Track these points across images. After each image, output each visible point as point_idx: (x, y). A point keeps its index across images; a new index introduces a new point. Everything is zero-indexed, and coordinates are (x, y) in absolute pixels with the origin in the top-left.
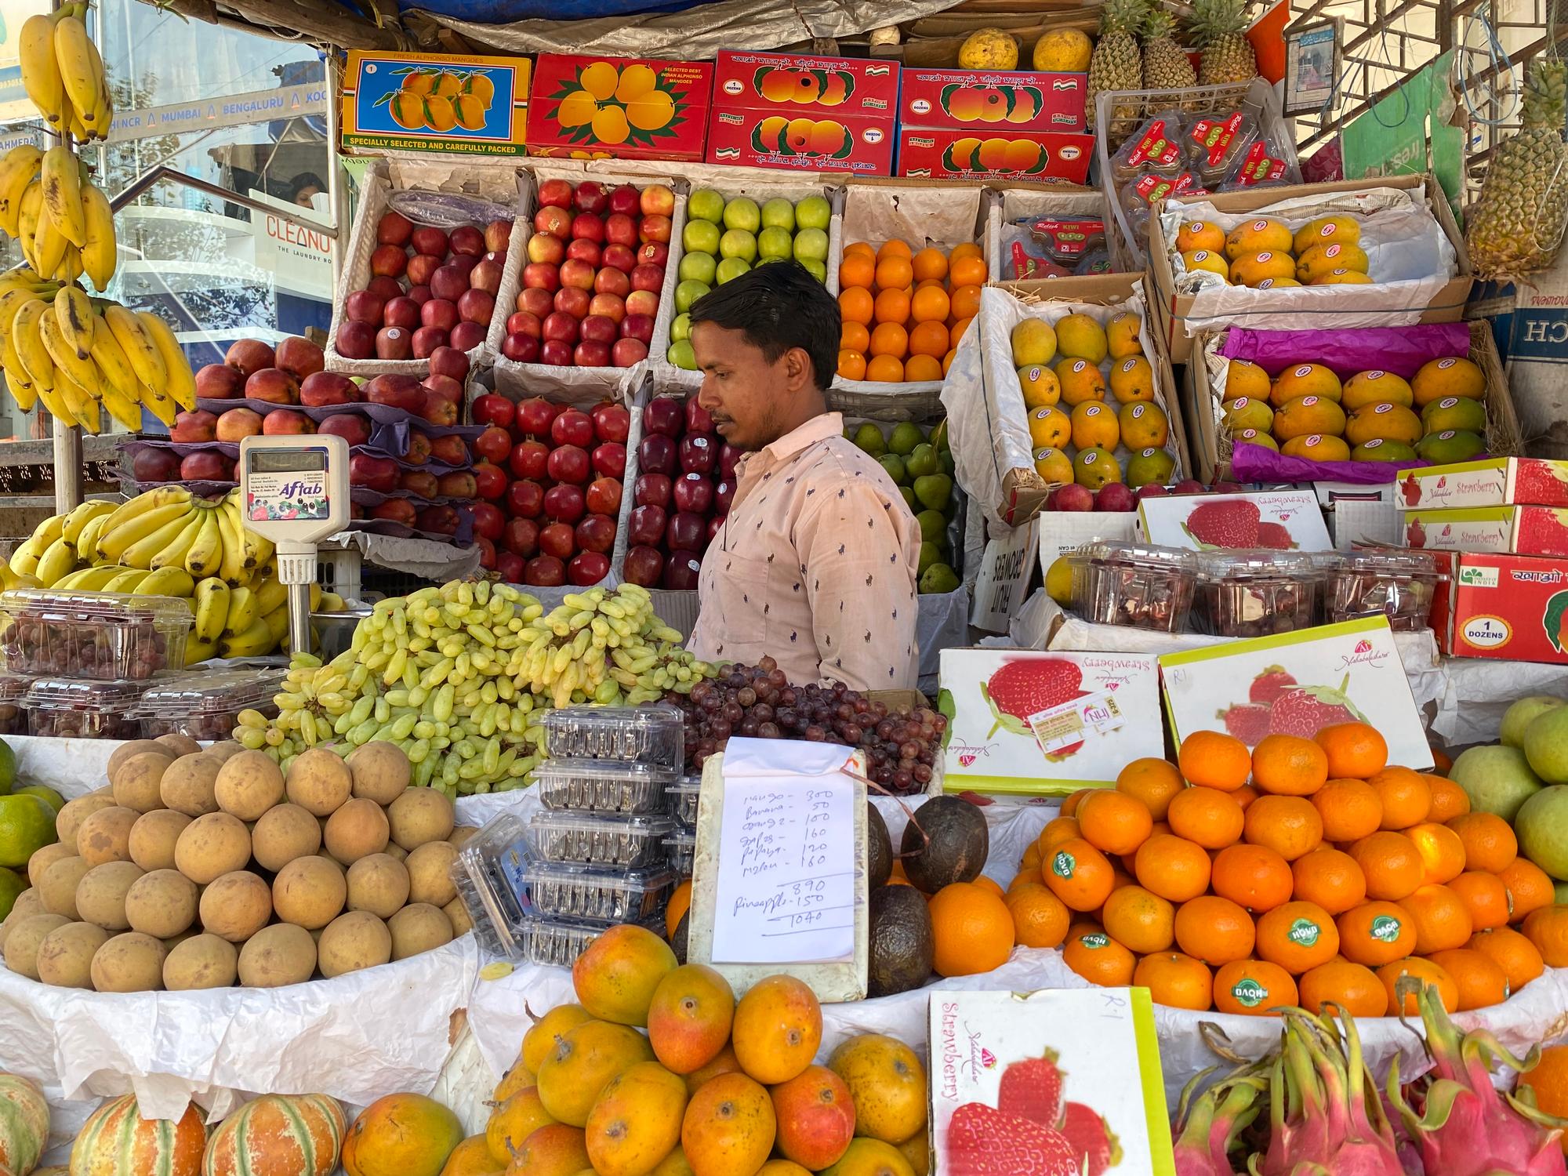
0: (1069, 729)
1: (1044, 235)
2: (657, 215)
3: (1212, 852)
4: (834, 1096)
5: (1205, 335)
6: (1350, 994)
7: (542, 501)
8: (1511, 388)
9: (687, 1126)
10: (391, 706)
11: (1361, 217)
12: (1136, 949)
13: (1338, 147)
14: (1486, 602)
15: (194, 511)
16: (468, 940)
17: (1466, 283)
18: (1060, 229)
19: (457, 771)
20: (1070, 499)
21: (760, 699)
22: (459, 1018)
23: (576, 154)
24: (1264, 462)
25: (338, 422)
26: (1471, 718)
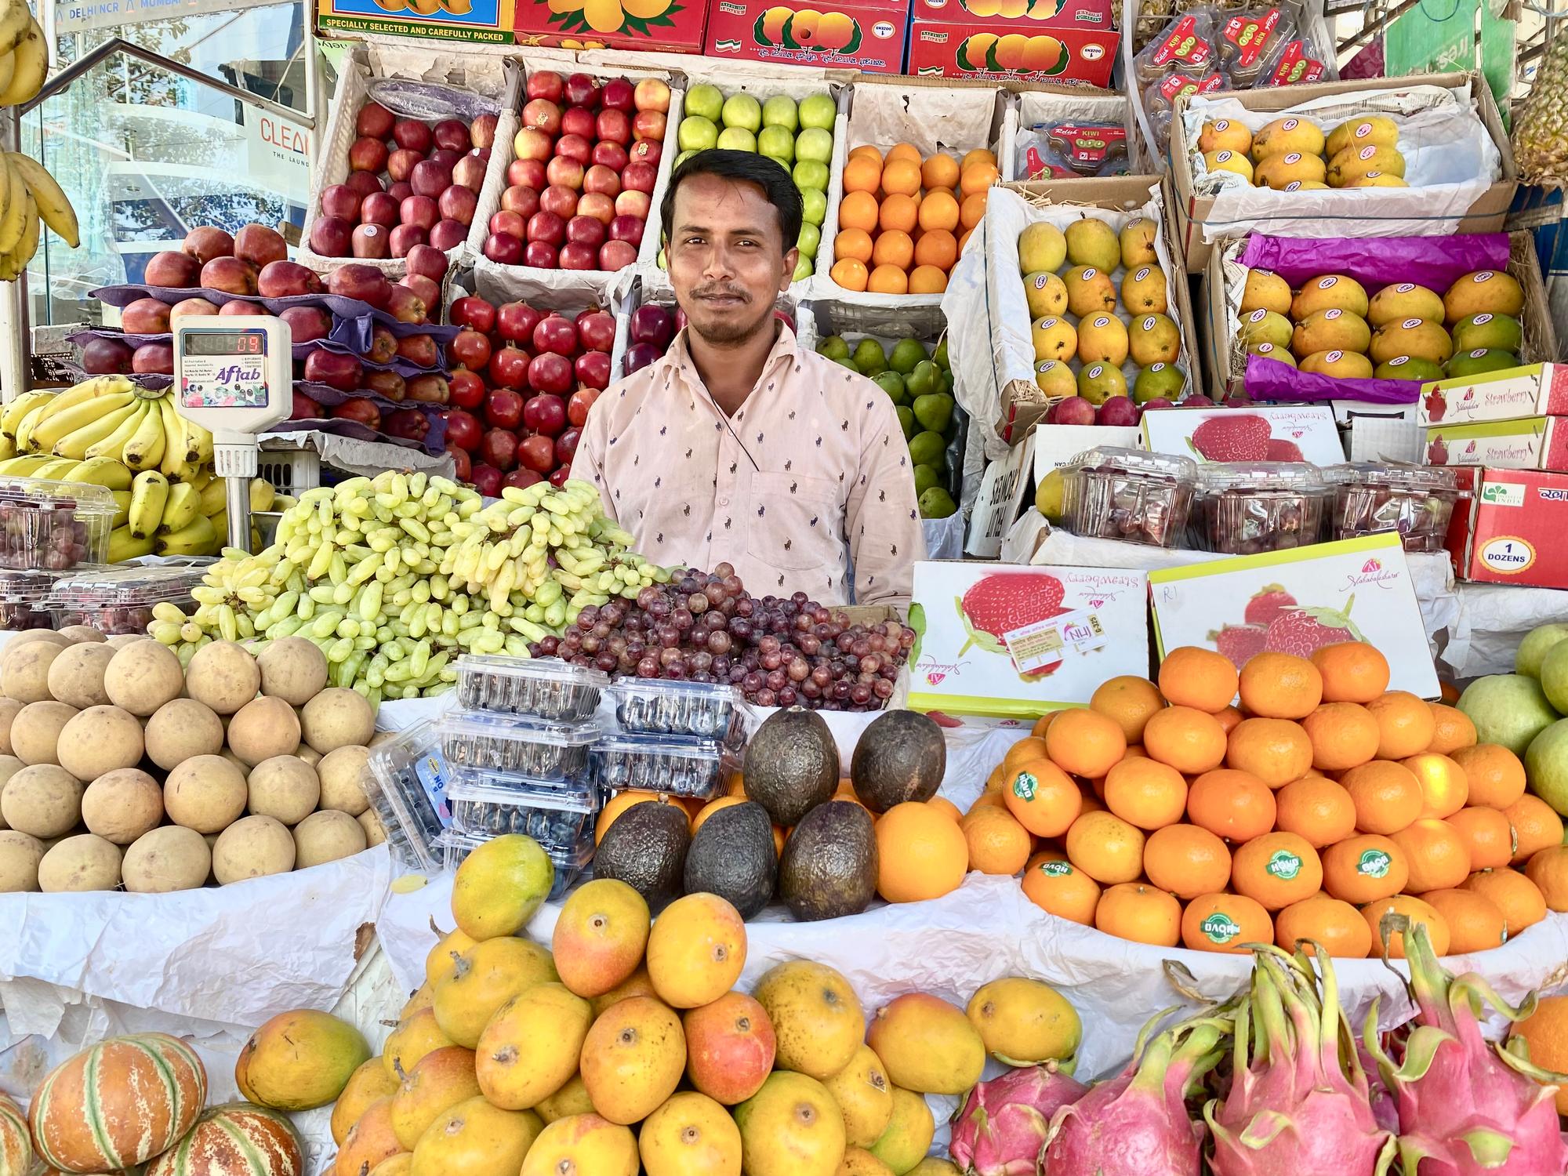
0: (1046, 648)
1: (1062, 141)
2: (651, 111)
3: (1190, 777)
4: (753, 1026)
5: (1224, 242)
6: (1331, 933)
7: (522, 411)
8: (1551, 304)
9: (585, 1053)
10: (316, 603)
11: (1400, 118)
12: (1100, 878)
13: (1380, 45)
14: (1511, 522)
15: (136, 402)
16: (381, 849)
17: (1510, 188)
18: (1079, 136)
19: (382, 674)
20: (1071, 413)
21: (713, 606)
22: (367, 933)
23: (567, 43)
24: (1281, 377)
25: (296, 314)
26: (1485, 649)
